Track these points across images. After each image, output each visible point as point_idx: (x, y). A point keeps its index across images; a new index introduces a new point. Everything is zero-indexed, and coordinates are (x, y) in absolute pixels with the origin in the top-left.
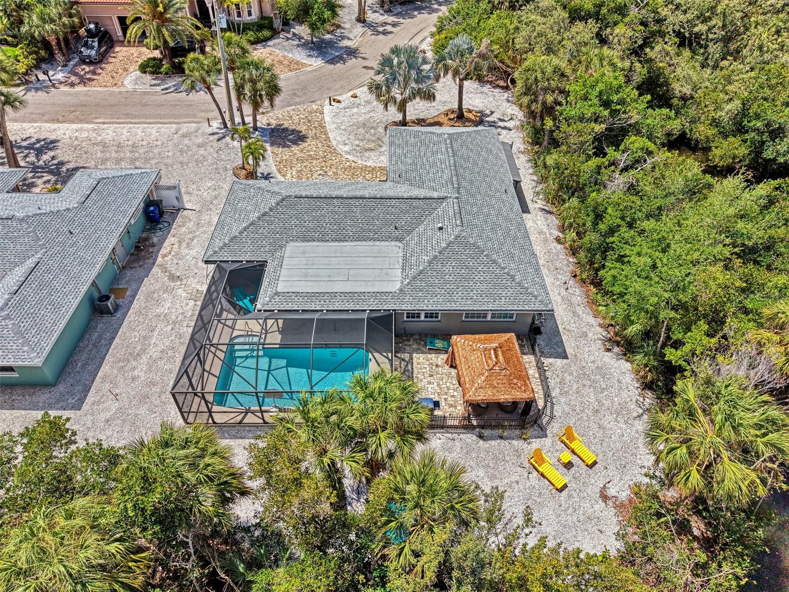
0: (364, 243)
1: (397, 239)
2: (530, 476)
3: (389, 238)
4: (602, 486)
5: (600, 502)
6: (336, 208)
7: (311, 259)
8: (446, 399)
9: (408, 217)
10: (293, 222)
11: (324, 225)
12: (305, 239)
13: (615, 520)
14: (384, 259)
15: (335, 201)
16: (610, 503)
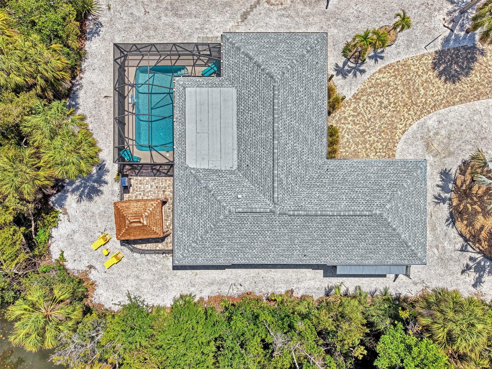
0: (236, 142)
1: (239, 166)
2: (101, 233)
3: (240, 160)
4: (96, 267)
5: (88, 264)
6: (265, 119)
7: (219, 106)
8: (140, 194)
9: (257, 173)
10: (253, 88)
11: (250, 112)
12: (239, 99)
13: (80, 269)
14: (219, 156)
15: (271, 117)
16: (88, 269)
